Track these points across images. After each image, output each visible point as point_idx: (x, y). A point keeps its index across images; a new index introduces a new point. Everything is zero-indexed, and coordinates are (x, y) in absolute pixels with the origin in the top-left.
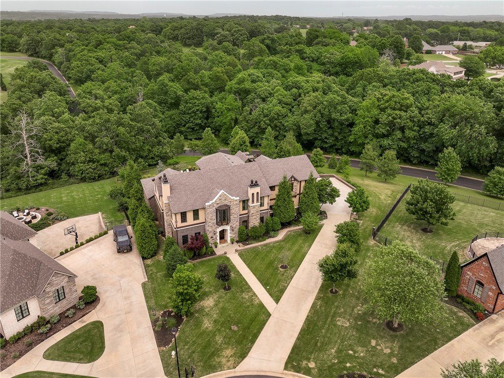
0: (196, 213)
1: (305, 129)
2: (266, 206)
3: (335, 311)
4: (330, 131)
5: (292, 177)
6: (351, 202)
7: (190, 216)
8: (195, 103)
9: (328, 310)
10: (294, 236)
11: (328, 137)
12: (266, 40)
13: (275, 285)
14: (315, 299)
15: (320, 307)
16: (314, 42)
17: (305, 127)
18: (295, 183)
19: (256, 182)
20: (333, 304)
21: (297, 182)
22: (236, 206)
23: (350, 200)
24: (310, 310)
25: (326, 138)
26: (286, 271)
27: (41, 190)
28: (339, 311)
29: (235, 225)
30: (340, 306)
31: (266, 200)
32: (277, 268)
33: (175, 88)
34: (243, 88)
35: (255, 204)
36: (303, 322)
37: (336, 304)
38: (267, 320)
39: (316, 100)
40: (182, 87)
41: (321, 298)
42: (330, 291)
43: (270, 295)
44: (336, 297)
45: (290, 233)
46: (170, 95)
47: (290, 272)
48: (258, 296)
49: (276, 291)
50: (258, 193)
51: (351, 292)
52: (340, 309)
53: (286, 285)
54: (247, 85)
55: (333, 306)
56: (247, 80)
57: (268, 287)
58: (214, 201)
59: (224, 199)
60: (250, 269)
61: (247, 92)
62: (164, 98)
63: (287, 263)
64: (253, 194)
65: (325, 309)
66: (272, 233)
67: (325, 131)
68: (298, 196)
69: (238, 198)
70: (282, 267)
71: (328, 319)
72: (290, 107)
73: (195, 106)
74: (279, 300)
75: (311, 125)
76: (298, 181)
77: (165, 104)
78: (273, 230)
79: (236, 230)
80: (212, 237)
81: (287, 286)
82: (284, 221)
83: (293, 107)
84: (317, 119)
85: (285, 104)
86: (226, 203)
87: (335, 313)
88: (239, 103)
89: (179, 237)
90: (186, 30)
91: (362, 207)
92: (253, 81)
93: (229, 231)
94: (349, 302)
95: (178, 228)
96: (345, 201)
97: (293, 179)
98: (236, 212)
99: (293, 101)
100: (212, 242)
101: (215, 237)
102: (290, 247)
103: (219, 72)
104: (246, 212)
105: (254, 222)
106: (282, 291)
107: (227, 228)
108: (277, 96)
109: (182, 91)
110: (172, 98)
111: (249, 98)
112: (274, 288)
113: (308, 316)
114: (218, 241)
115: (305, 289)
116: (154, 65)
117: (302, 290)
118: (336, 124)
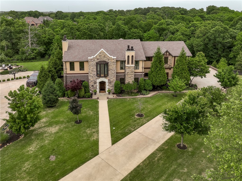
0: (82, 65)
1: (197, 47)
2: (141, 69)
3: (175, 169)
4: (215, 51)
5: (167, 52)
6: (219, 77)
7: (77, 66)
8: (134, 35)
9: (168, 165)
10: (161, 96)
11: (214, 54)
12: (182, 11)
13: (122, 127)
14: (157, 150)
15: (158, 160)
16: (211, 13)
17: (197, 46)
18: (170, 58)
19: (132, 47)
20: (176, 160)
21: (171, 57)
22: (113, 64)
23: (219, 75)
24: (145, 160)
25: (212, 55)
26: (140, 118)
27: (32, 61)
28: (181, 171)
29: (112, 80)
30: (184, 165)
31: (141, 64)
32: (133, 115)
33: (124, 28)
34: (161, 27)
35: (130, 65)
36: (130, 171)
37: (180, 161)
38: (91, 158)
39: (206, 31)
40: (129, 27)
41: (164, 149)
42: (177, 145)
43: (111, 135)
44: (183, 153)
45: (159, 94)
46: (121, 31)
47: (143, 119)
48: (100, 134)
49: (119, 133)
50: (132, 56)
51: (204, 152)
52: (183, 168)
53: (133, 129)
54: (164, 26)
55: (174, 163)
56: (165, 24)
57: (114, 128)
58: (95, 56)
59: (103, 55)
60: (109, 111)
61: (164, 30)
62: (118, 32)
63: (144, 113)
64: (128, 56)
65: (163, 164)
66: (144, 92)
67: (212, 50)
68: (172, 69)
69: (115, 57)
70: (139, 115)
71: (162, 176)
72: (189, 37)
73: (134, 37)
74: (117, 142)
75: (200, 45)
76: (173, 56)
77: (118, 35)
78: (145, 90)
79: (113, 83)
80: (92, 86)
81: (133, 131)
82: (156, 84)
83: (190, 38)
84: (206, 42)
85: (185, 35)
86: (105, 59)
87: (174, 171)
88: (158, 35)
89: (67, 81)
90: (142, 11)
91: (230, 82)
92: (168, 25)
93: (107, 84)
94: (198, 162)
95: (67, 74)
96: (214, 76)
97: (168, 54)
98: (113, 68)
99: (191, 34)
100: (93, 90)
101: (95, 86)
102: (154, 102)
103: (150, 22)
104: (123, 71)
105: (130, 80)
106: (125, 134)
107: (106, 80)
108: (181, 31)
109: (128, 29)
110: (122, 32)
111: (164, 33)
112: (119, 130)
113: (138, 166)
114: (98, 90)
115: (150, 137)
116: (118, 19)
117: (147, 137)
118: (220, 45)
